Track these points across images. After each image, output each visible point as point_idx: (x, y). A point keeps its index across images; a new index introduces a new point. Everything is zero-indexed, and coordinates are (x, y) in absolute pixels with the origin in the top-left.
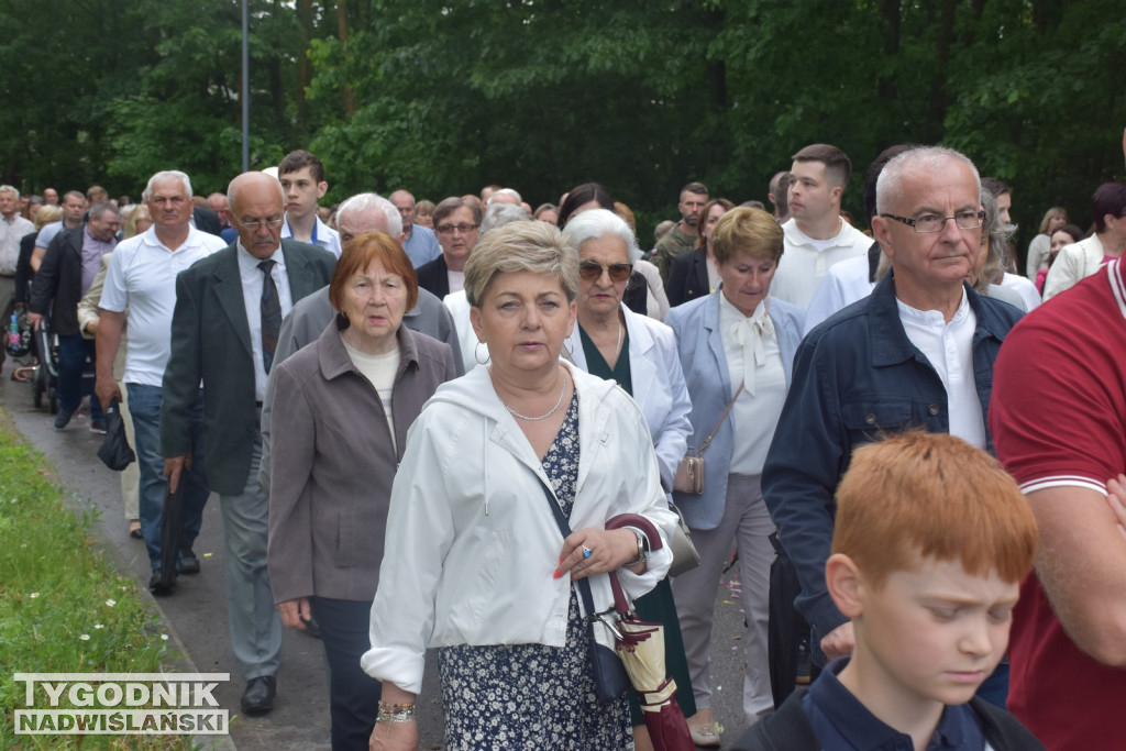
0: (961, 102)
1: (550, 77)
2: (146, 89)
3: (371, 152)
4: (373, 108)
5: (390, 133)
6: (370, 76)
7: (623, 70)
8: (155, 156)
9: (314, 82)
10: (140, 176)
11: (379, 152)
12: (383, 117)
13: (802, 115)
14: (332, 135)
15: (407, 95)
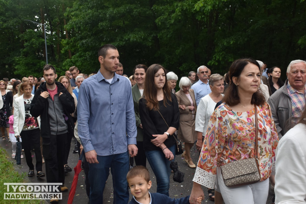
0: (219, 45)
1: (121, 44)
2: (22, 54)
3: (78, 64)
4: (77, 54)
5: (82, 60)
6: (76, 47)
7: (139, 41)
8: (25, 69)
9: (63, 49)
10: (22, 74)
11: (80, 64)
12: (80, 56)
13: (182, 49)
14: (69, 61)
15: (85, 51)
